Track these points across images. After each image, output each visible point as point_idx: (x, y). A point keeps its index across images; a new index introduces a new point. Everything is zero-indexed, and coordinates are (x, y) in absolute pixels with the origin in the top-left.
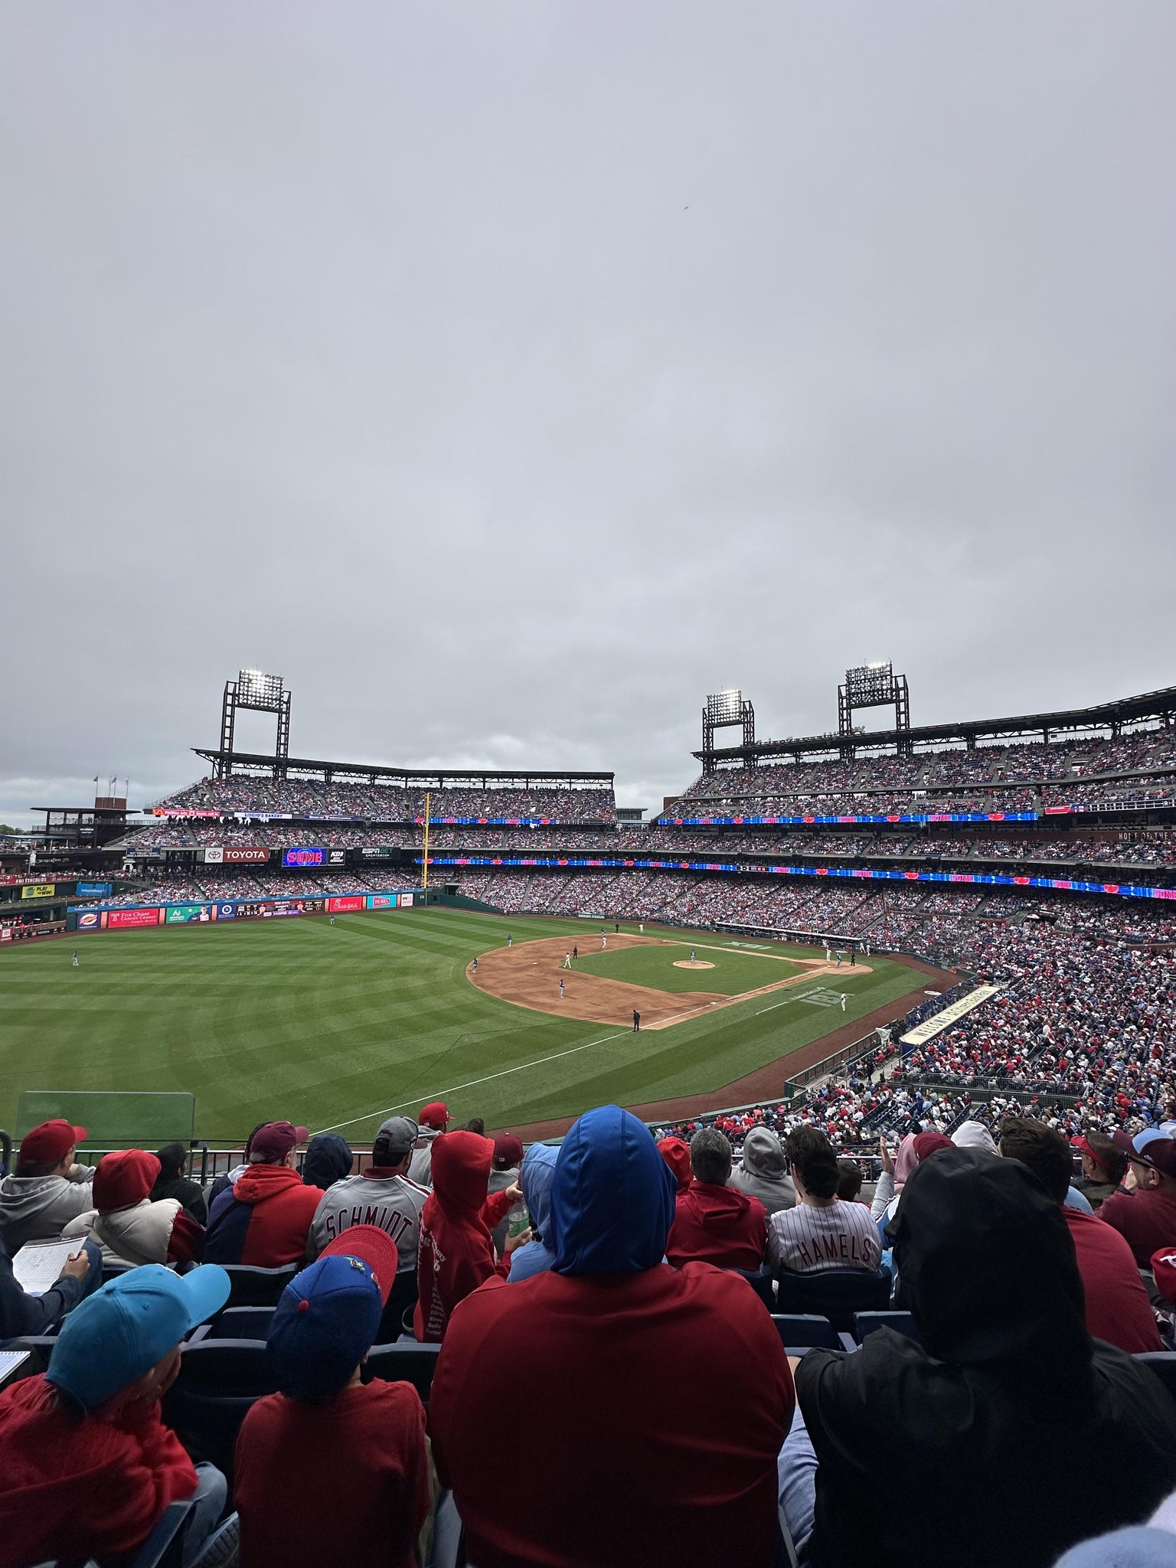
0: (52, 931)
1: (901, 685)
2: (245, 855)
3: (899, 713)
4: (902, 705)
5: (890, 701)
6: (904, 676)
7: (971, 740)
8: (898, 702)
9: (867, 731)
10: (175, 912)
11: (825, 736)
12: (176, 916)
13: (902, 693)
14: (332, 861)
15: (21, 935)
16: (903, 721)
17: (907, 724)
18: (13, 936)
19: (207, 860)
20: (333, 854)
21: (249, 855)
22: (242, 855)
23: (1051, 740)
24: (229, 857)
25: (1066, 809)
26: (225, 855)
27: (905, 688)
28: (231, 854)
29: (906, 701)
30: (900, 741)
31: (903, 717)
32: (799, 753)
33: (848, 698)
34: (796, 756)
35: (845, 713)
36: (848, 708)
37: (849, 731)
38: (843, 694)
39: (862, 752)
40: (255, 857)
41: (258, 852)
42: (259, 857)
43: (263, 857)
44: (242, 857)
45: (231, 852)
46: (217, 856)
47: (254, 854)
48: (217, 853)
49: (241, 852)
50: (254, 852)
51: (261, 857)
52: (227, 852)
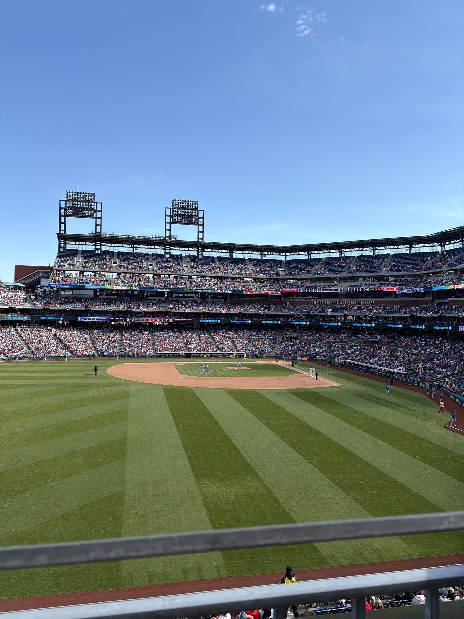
1: (201, 216)
3: (199, 232)
4: (201, 227)
5: (194, 224)
6: (203, 211)
7: (231, 252)
8: (198, 225)
9: (180, 238)
11: (152, 237)
13: (201, 220)
16: (201, 237)
17: (203, 239)
23: (264, 258)
25: (294, 291)
27: (203, 218)
29: (203, 225)
30: (198, 248)
31: (201, 234)
32: (135, 246)
33: (171, 216)
34: (133, 247)
35: (168, 225)
36: (170, 223)
37: (169, 237)
38: (168, 213)
39: (176, 251)
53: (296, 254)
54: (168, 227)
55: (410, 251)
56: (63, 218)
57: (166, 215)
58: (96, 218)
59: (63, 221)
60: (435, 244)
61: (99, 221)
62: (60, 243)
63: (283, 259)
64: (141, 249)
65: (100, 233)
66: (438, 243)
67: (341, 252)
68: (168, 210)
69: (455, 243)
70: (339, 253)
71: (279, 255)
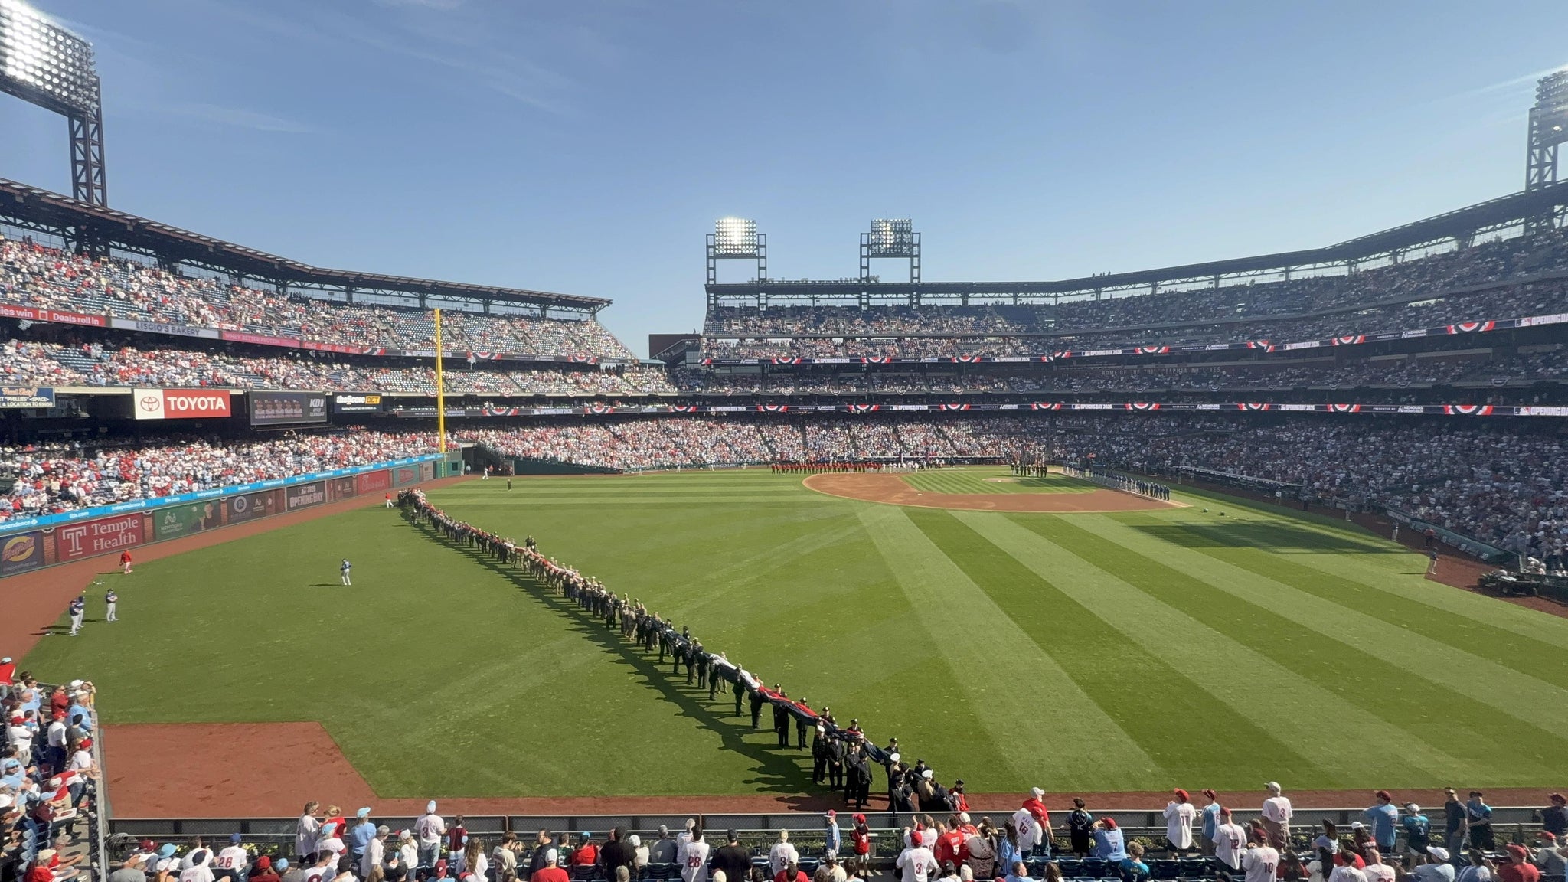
1: (916, 241)
2: (196, 405)
3: (913, 267)
4: (916, 260)
5: (905, 255)
6: (919, 234)
7: (965, 297)
8: (911, 256)
9: (881, 281)
10: (168, 518)
11: (841, 280)
12: (170, 523)
13: (916, 249)
14: (311, 414)
16: (916, 275)
17: (919, 278)
19: (141, 413)
20: (312, 403)
21: (203, 403)
22: (192, 404)
23: (1019, 303)
24: (173, 408)
26: (167, 404)
27: (919, 245)
28: (175, 402)
29: (919, 256)
30: (911, 293)
31: (916, 271)
32: (816, 296)
33: (869, 246)
34: (813, 298)
35: (865, 260)
36: (868, 257)
37: (867, 278)
38: (865, 242)
39: (877, 300)
40: (212, 408)
41: (214, 399)
42: (217, 408)
43: (224, 408)
44: (193, 408)
45: (175, 399)
46: (155, 406)
47: (209, 402)
48: (154, 400)
49: (190, 399)
50: (209, 399)
51: (220, 408)
52: (169, 399)
53: (1074, 293)
54: (865, 264)
55: (1287, 277)
56: (711, 261)
57: (862, 246)
58: (759, 257)
59: (711, 265)
60: (1336, 263)
61: (762, 262)
62: (709, 298)
63: (1053, 304)
64: (825, 300)
65: (764, 280)
66: (1343, 260)
67: (1154, 287)
68: (865, 237)
69: (1378, 258)
70: (1151, 289)
71: (1045, 296)
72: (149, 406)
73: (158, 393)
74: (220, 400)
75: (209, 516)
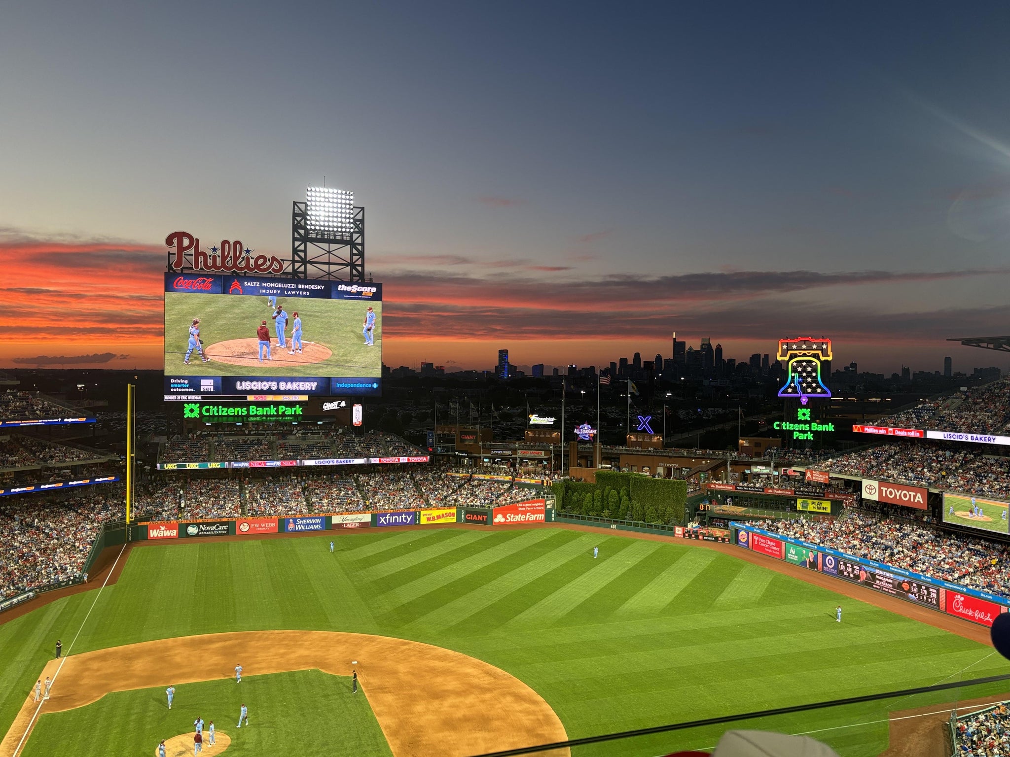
0: (716, 539)
2: (900, 496)
10: (791, 550)
12: (792, 554)
15: (690, 536)
18: (684, 535)
22: (898, 494)
24: (884, 495)
26: (881, 491)
28: (886, 491)
40: (912, 500)
41: (914, 494)
42: (916, 501)
43: (922, 502)
44: (898, 498)
45: (886, 489)
46: (873, 491)
47: (910, 495)
48: (873, 488)
49: (896, 490)
50: (910, 493)
51: (919, 501)
52: (882, 488)
72: (871, 490)
73: (875, 484)
74: (919, 495)
75: (812, 561)
